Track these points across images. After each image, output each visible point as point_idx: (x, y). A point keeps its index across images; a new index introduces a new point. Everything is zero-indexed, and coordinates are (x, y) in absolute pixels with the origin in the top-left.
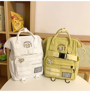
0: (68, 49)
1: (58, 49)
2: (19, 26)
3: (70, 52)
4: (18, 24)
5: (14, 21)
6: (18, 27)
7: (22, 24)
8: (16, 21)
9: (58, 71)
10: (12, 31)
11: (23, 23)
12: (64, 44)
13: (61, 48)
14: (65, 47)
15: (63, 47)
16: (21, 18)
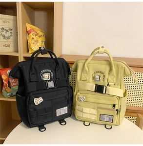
0: (110, 79)
1: (94, 78)
2: (38, 44)
3: (112, 82)
4: (36, 41)
5: (31, 37)
6: (36, 46)
7: (42, 41)
8: (34, 37)
9: (94, 111)
10: (28, 51)
11: (44, 41)
12: (103, 71)
13: (98, 77)
14: (104, 76)
15: (102, 75)
16: (41, 33)
